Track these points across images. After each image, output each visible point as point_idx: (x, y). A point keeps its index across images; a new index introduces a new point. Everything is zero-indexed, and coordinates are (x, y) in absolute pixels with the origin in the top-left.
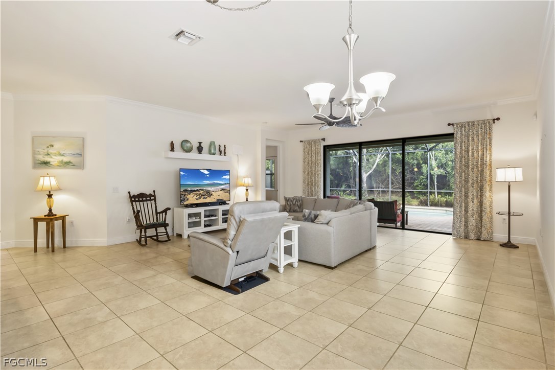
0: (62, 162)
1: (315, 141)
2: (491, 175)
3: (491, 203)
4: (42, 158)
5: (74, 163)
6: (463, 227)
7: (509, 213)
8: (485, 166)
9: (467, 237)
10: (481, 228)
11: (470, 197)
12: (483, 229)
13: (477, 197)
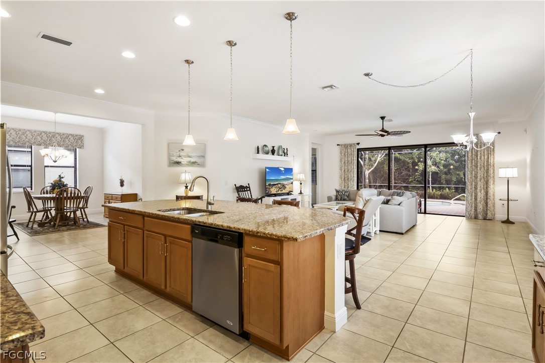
0: (190, 162)
1: (351, 145)
2: (494, 172)
3: (494, 193)
4: (175, 159)
5: (199, 163)
6: (473, 211)
7: (508, 199)
8: (490, 166)
9: (476, 218)
10: (487, 211)
11: (479, 188)
12: (488, 211)
13: (484, 189)
